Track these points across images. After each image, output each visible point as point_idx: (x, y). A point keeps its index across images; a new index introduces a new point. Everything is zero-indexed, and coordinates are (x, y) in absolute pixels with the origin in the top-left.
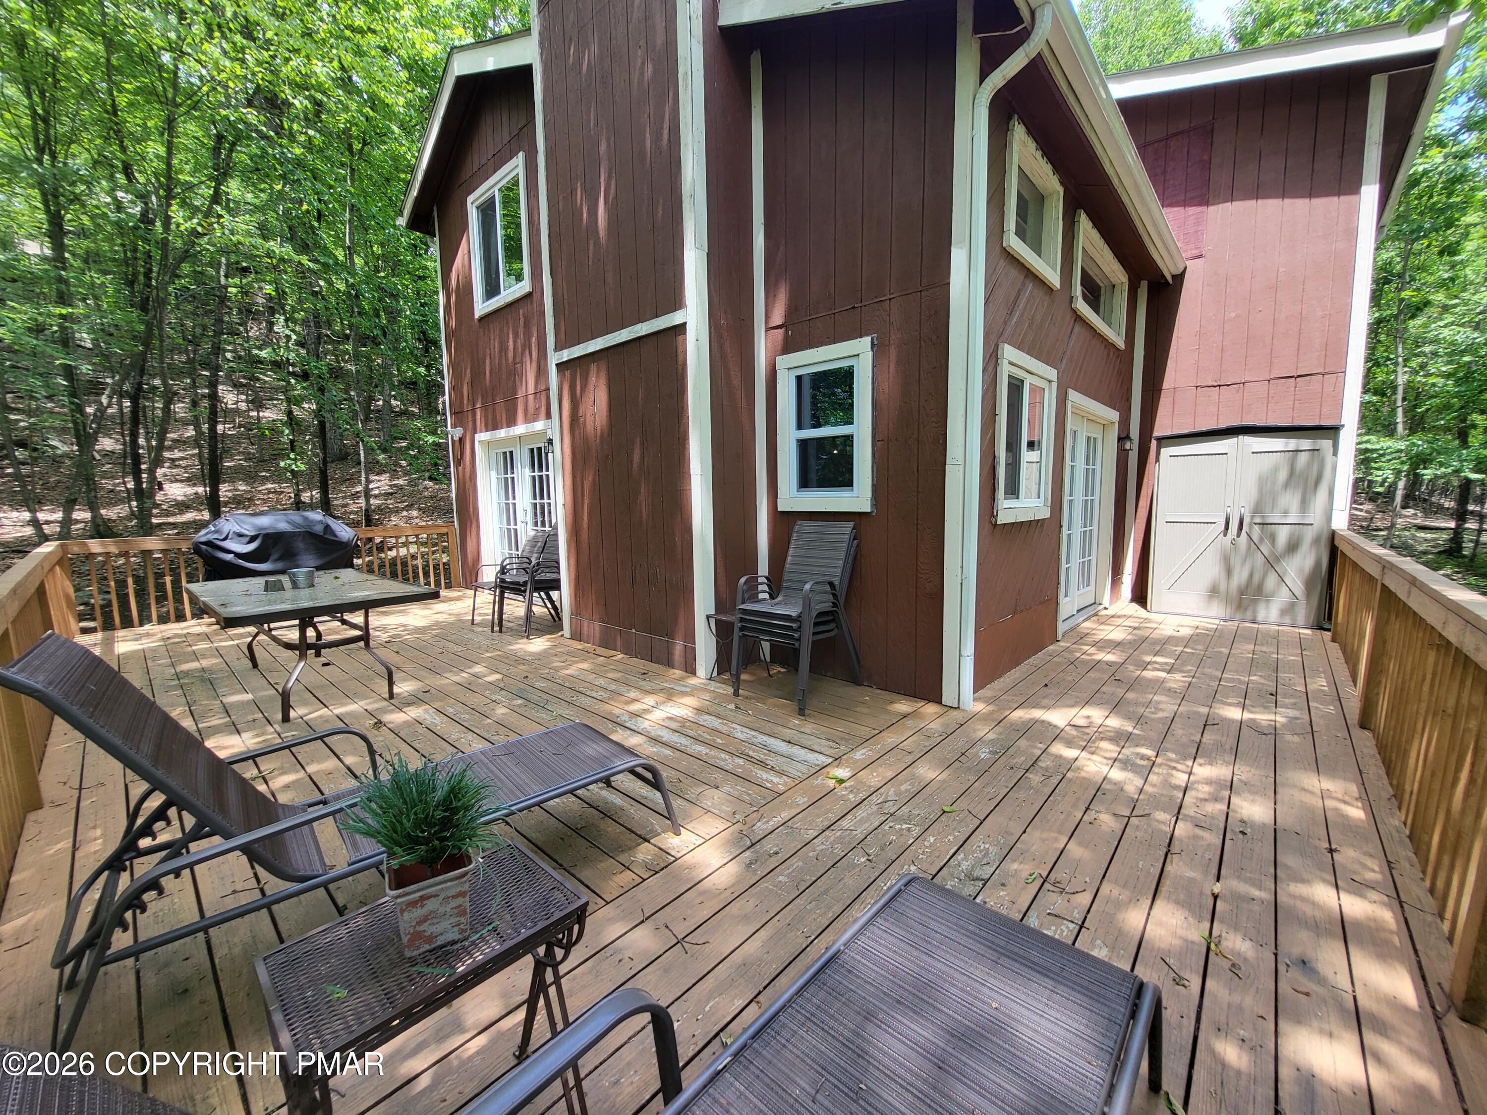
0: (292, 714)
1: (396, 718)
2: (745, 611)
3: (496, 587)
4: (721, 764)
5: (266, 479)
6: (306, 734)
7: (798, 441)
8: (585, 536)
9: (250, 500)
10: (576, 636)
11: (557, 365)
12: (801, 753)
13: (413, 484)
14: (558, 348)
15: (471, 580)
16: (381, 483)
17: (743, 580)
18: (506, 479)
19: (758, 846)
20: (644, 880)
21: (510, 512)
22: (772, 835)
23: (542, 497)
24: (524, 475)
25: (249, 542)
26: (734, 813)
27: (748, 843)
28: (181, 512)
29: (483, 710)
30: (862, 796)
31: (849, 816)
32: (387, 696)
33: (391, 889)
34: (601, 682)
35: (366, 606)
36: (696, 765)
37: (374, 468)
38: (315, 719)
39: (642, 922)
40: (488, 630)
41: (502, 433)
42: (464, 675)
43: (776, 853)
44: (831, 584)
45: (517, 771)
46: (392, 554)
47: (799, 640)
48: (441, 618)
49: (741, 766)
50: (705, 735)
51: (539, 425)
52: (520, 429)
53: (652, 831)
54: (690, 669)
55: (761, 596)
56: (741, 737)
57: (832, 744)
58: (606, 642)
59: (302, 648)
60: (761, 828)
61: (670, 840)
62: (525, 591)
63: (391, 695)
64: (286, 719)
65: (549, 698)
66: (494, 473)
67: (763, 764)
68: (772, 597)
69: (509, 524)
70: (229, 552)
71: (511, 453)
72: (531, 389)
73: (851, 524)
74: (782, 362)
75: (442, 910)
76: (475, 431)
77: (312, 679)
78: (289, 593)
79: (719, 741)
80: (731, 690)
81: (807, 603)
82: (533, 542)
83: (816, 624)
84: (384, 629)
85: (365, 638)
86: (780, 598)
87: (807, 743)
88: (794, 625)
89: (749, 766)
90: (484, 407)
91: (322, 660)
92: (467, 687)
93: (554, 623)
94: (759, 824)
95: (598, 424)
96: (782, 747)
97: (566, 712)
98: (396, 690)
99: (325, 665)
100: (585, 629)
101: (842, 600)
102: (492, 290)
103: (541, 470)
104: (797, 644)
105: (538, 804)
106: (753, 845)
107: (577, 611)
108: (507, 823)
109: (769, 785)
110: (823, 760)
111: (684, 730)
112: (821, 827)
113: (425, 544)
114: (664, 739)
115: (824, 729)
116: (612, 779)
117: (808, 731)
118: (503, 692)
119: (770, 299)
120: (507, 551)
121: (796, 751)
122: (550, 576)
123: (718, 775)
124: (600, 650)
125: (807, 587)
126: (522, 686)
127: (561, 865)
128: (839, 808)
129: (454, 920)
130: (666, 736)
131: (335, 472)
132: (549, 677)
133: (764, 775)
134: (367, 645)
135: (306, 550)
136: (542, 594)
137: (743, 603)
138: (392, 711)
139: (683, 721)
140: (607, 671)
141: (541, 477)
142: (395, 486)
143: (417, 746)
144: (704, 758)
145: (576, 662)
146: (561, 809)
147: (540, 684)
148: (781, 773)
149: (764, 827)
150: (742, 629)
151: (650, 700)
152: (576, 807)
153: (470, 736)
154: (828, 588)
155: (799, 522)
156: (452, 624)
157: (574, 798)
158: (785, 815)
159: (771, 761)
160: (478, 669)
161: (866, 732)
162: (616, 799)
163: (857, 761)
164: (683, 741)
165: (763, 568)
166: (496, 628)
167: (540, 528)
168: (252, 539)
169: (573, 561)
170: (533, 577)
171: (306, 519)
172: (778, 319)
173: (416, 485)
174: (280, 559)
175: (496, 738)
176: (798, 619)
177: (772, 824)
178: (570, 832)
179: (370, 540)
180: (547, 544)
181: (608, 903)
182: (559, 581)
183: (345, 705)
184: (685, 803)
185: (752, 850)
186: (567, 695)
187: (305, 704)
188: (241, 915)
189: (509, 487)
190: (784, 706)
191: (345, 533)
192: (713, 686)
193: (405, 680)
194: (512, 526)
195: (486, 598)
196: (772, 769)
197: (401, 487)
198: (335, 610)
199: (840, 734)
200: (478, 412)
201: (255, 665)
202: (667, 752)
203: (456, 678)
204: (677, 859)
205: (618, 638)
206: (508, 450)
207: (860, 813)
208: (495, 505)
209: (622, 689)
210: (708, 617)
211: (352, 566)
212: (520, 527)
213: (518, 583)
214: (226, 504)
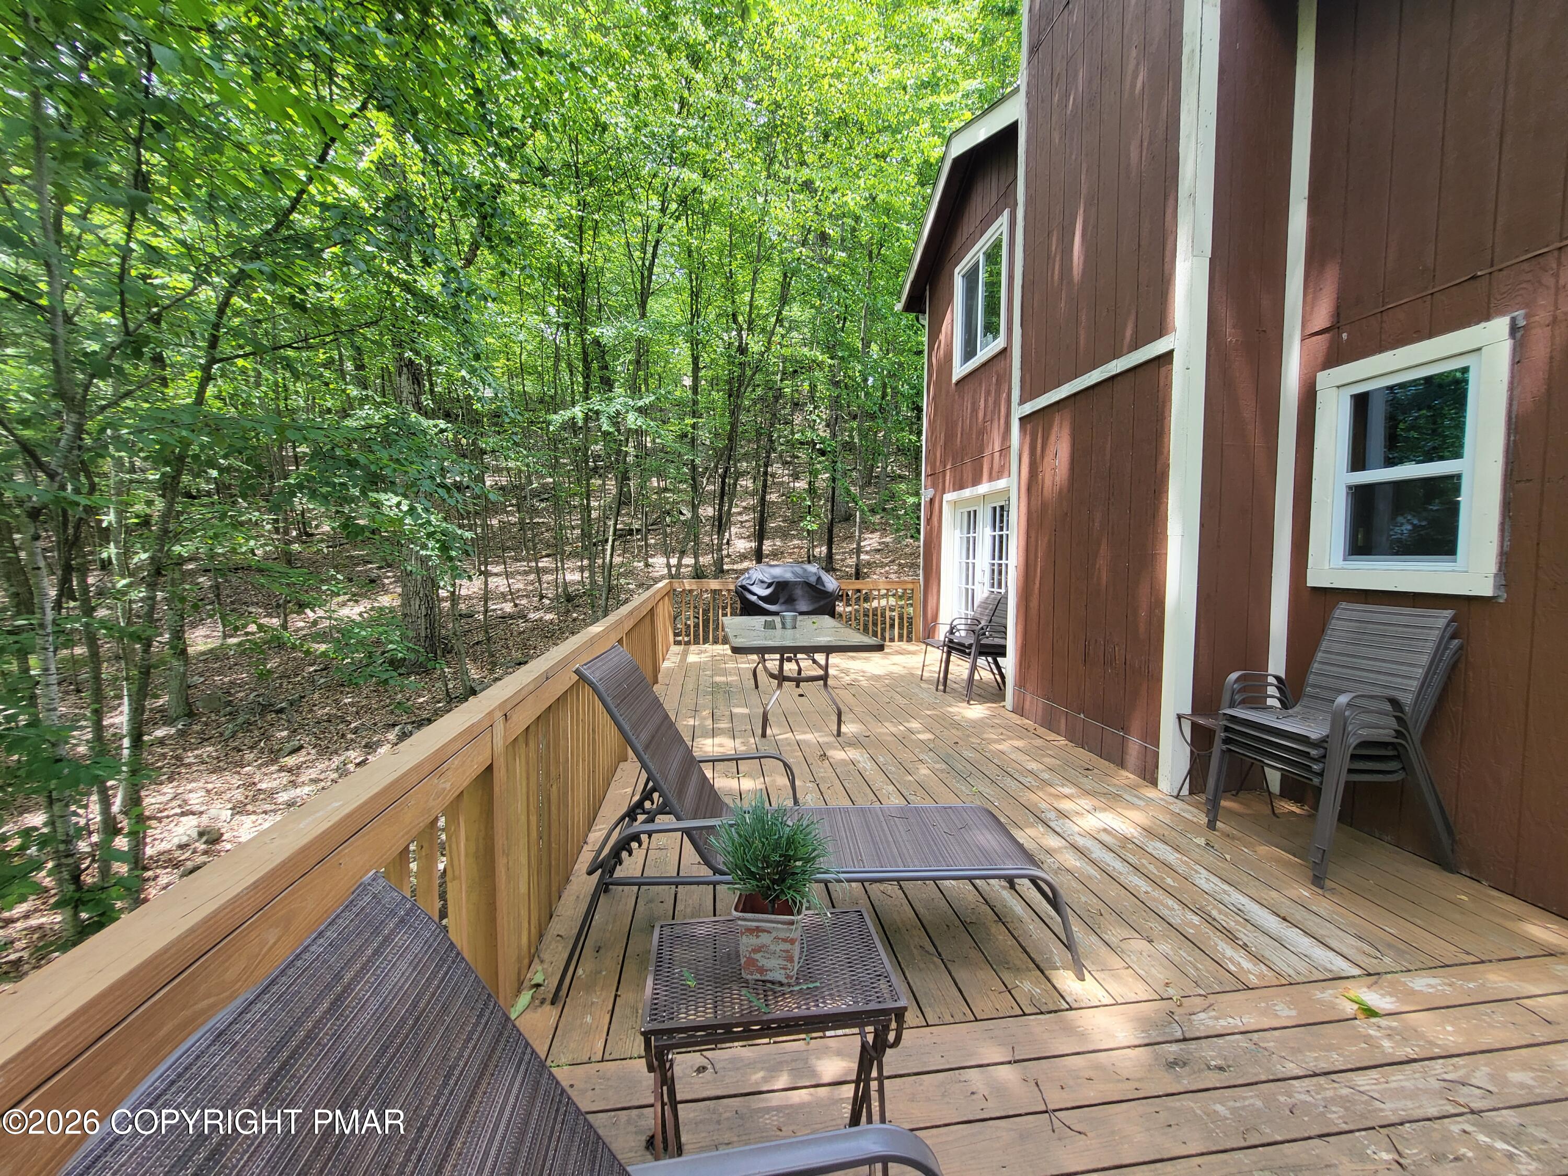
0: (769, 731)
1: (838, 755)
2: (1233, 719)
3: (944, 645)
4: (1165, 912)
5: (794, 536)
6: (773, 752)
7: (1350, 488)
8: (1034, 603)
9: (782, 553)
10: (1019, 710)
11: (1020, 419)
12: (1304, 943)
13: (898, 541)
14: (1022, 402)
15: (928, 636)
16: (871, 541)
17: (1234, 676)
18: (968, 538)
19: (1192, 1045)
20: (1025, 1015)
21: (969, 572)
22: (1220, 1041)
23: (1001, 558)
24: (985, 534)
25: (768, 587)
26: (1167, 985)
27: (1179, 1035)
28: (742, 561)
29: (909, 766)
30: (1409, 1052)
31: (1374, 1074)
32: (835, 733)
33: (736, 910)
34: (1033, 766)
35: (828, 650)
36: (1128, 903)
37: (867, 526)
38: (782, 740)
39: (1010, 1062)
40: (933, 688)
41: (967, 493)
42: (902, 728)
43: (1221, 1069)
44: (1394, 702)
45: (905, 838)
46: (875, 604)
47: (1321, 774)
48: (896, 669)
49: (1193, 926)
50: (1151, 867)
51: (1001, 484)
52: (984, 488)
53: (1049, 960)
54: (1149, 775)
55: (1270, 702)
56: (1205, 886)
57: (1366, 948)
58: (1049, 723)
59: (781, 678)
60: (1204, 1022)
61: (1069, 982)
62: (969, 654)
63: (839, 734)
64: (764, 735)
65: (974, 770)
66: (958, 531)
67: (1231, 937)
68: (1285, 705)
69: (967, 583)
70: (754, 594)
71: (975, 511)
72: (997, 448)
73: (1449, 613)
74: (1325, 379)
75: (772, 947)
76: (944, 492)
77: (788, 705)
78: (779, 631)
79: (1169, 881)
80: (1203, 819)
81: (1340, 723)
82: (985, 603)
83: (1354, 757)
84: (846, 672)
85: (825, 678)
86: (1297, 709)
87: (1320, 932)
88: (1313, 752)
89: (1206, 929)
90: (954, 468)
91: (800, 691)
92: (902, 740)
93: (997, 693)
94: (1202, 1015)
95: (1058, 479)
96: (1271, 923)
97: (988, 790)
98: (844, 729)
99: (801, 695)
100: (1027, 704)
101: (1416, 734)
102: (970, 352)
103: (1001, 529)
104: (1316, 781)
105: (934, 879)
106: (1185, 1040)
107: (1021, 682)
108: (901, 888)
109: (1232, 968)
110: (1341, 966)
111: (1122, 853)
112: (1312, 1066)
113: (901, 597)
114: (1093, 856)
115: (1358, 920)
116: (1016, 880)
117: (1323, 913)
118: (931, 754)
119: (1310, 297)
120: (963, 611)
121: (1293, 935)
122: (998, 641)
123: (1156, 926)
124: (1041, 731)
125: (1343, 699)
126: (950, 751)
127: (940, 954)
128: (1354, 1053)
129: (781, 962)
130: (1098, 853)
131: (839, 531)
132: (979, 748)
133: (1226, 950)
134: (826, 685)
135: (803, 596)
136: (990, 659)
137: (1232, 706)
138: (835, 748)
139: (1126, 840)
140: (1043, 756)
141: (1001, 537)
142: (883, 543)
143: (846, 785)
144: (1142, 896)
145: (1011, 738)
146: (954, 894)
147: (968, 754)
148: (1258, 959)
149: (1211, 1023)
150: (1227, 741)
151: (1086, 803)
152: (970, 898)
153: (891, 787)
154: (1388, 707)
155: (1344, 605)
156: (901, 676)
157: (971, 888)
158: (1251, 1021)
159: (1245, 934)
160: (914, 725)
161: (1448, 953)
162: (1018, 908)
163: (1413, 992)
164: (1118, 865)
165: (1277, 664)
166: (941, 687)
167: (996, 590)
168: (769, 585)
169: (1020, 627)
170: (978, 641)
171: (805, 570)
172: (1321, 319)
173: (900, 542)
174: (785, 603)
175: (913, 798)
176: (1321, 743)
177: (1222, 1025)
178: (957, 922)
179: (859, 591)
180: (997, 605)
181: (977, 1020)
182: (1004, 647)
183: (805, 733)
184: (1100, 943)
185: (1182, 1045)
186: (992, 771)
187: (780, 725)
188: (698, 883)
189: (970, 547)
190: (1287, 864)
191: (831, 583)
192: (1178, 806)
193: (853, 722)
194: (970, 586)
195: (935, 656)
196: (1244, 947)
197: (887, 545)
198: (810, 650)
199: (1390, 939)
200: (948, 472)
201: (757, 687)
202: (1092, 871)
203: (893, 729)
204: (1071, 1009)
205: (1063, 721)
206: (972, 509)
207: (1399, 1078)
208: (957, 565)
209: (1057, 780)
210: (1179, 717)
211: (832, 614)
212: (977, 588)
213: (963, 645)
214: (767, 556)
